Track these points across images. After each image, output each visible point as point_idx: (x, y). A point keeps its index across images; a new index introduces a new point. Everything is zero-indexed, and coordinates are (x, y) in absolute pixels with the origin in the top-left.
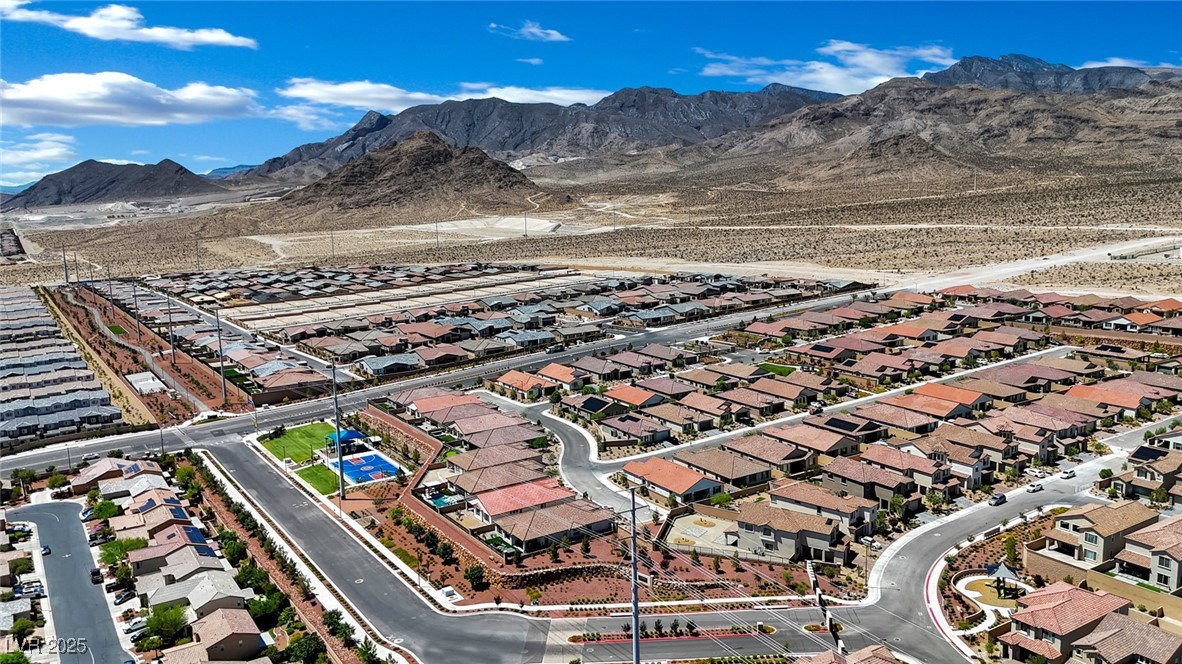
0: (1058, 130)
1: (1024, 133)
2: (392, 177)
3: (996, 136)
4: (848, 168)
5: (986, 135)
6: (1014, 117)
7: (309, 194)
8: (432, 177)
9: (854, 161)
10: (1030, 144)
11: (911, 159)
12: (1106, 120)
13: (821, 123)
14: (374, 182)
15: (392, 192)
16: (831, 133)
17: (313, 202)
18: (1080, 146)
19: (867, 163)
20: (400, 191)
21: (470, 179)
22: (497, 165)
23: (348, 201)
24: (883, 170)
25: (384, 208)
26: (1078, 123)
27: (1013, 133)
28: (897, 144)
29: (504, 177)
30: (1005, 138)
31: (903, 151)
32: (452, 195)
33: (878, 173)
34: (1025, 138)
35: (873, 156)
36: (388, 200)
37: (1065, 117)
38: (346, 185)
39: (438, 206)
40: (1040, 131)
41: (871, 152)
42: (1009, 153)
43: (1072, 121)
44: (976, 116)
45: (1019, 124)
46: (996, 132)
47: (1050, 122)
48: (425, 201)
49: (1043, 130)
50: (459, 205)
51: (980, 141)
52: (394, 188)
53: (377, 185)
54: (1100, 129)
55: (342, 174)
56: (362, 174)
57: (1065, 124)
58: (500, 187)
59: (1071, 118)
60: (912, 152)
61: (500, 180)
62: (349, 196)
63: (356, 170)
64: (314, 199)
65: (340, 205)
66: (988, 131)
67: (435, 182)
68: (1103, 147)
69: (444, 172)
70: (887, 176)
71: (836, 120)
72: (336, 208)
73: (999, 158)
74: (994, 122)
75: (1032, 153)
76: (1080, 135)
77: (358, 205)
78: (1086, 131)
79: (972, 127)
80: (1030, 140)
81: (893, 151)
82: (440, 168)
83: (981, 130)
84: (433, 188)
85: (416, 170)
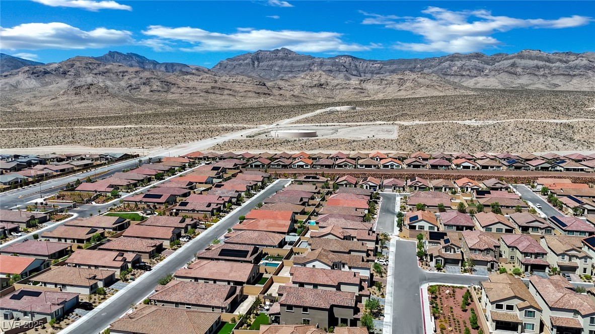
0: (163, 88)
1: (148, 89)
3: (135, 89)
4: (62, 99)
5: (130, 88)
6: (142, 80)
9: (65, 96)
10: (152, 93)
11: (98, 96)
12: (182, 84)
13: (38, 76)
16: (44, 82)
18: (174, 95)
19: (74, 97)
24: (83, 102)
26: (171, 85)
27: (143, 88)
28: (89, 88)
30: (139, 90)
31: (93, 92)
33: (81, 103)
34: (148, 90)
35: (76, 94)
37: (165, 82)
40: (155, 87)
41: (75, 92)
42: (143, 97)
43: (168, 84)
44: (123, 79)
45: (144, 84)
46: (134, 87)
47: (159, 84)
49: (156, 87)
51: (128, 90)
54: (181, 88)
57: (165, 85)
59: (167, 82)
60: (98, 93)
66: (131, 86)
68: (183, 96)
70: (86, 104)
71: (47, 75)
73: (139, 99)
74: (133, 82)
75: (153, 97)
76: (172, 90)
78: (175, 89)
79: (123, 84)
80: (152, 91)
81: (87, 91)
83: (127, 86)
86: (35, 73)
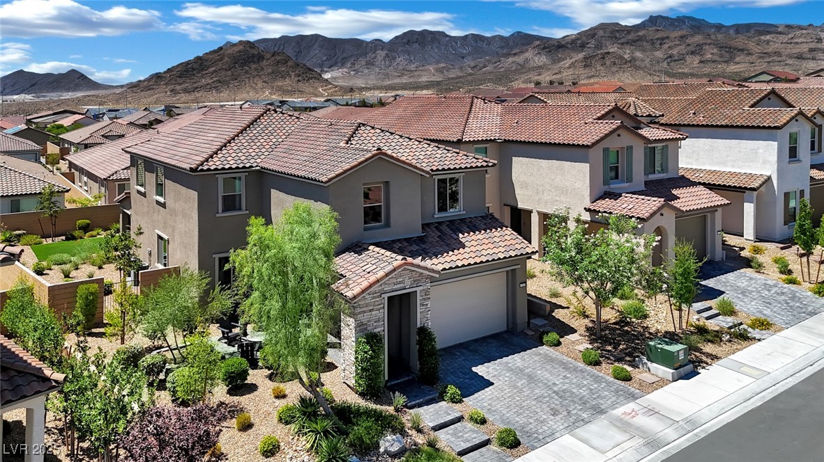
0: (721, 56)
1: (697, 59)
2: (215, 71)
3: (676, 60)
4: (566, 74)
5: (669, 60)
6: (689, 48)
7: (150, 83)
8: (247, 72)
9: (571, 70)
10: (702, 65)
11: (614, 69)
12: (756, 49)
13: (549, 51)
14: (200, 75)
15: (214, 82)
16: (556, 58)
17: (153, 89)
18: (739, 66)
19: (582, 71)
20: (219, 81)
21: (277, 75)
22: (298, 65)
23: (178, 87)
24: (593, 76)
25: (205, 93)
26: (736, 51)
27: (689, 59)
28: (603, 58)
29: (303, 73)
30: (683, 62)
31: (608, 63)
32: (260, 84)
33: (590, 78)
34: (698, 61)
35: (585, 66)
36: (209, 88)
37: (726, 47)
38: (180, 77)
39: (248, 92)
40: (709, 56)
41: (584, 63)
42: (686, 71)
43: (732, 50)
44: (661, 48)
45: (692, 53)
46: (676, 58)
47: (715, 51)
48: (239, 89)
49: (710, 56)
50: (264, 92)
51: (665, 63)
52: (215, 79)
53: (202, 77)
54: (752, 55)
55: (177, 70)
56: (193, 69)
57: (726, 52)
58: (299, 81)
59: (730, 48)
60: (615, 64)
61: (299, 76)
62: (180, 84)
63: (189, 66)
64: (155, 87)
65: (172, 91)
66: (670, 57)
67: (248, 76)
68: (755, 66)
69: (256, 69)
70: (596, 80)
71: (560, 50)
72: (169, 93)
73: (680, 73)
74: (675, 52)
75: (703, 70)
76: (738, 59)
77: (186, 91)
78: (742, 57)
79: (659, 54)
80: (701, 62)
81: (600, 62)
82: (253, 66)
83: (665, 56)
84: (246, 80)
85: (235, 67)
86: (547, 48)
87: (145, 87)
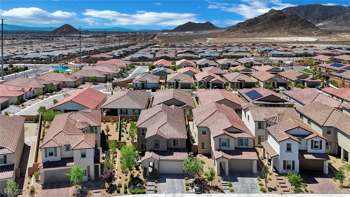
2: (262, 24)
7: (235, 29)
8: (277, 24)
14: (256, 25)
15: (261, 28)
17: (236, 31)
20: (264, 28)
21: (291, 25)
22: (303, 21)
23: (246, 31)
25: (258, 33)
29: (305, 25)
32: (283, 30)
36: (259, 31)
38: (247, 26)
39: (277, 33)
48: (273, 31)
50: (284, 33)
52: (262, 27)
53: (257, 26)
55: (247, 23)
56: (253, 23)
58: (302, 28)
61: (303, 26)
62: (247, 29)
63: (251, 22)
64: (236, 30)
65: (243, 32)
67: (277, 26)
69: (282, 23)
72: (242, 33)
77: (249, 32)
82: (280, 21)
84: (277, 28)
85: (271, 22)
87: (232, 30)
